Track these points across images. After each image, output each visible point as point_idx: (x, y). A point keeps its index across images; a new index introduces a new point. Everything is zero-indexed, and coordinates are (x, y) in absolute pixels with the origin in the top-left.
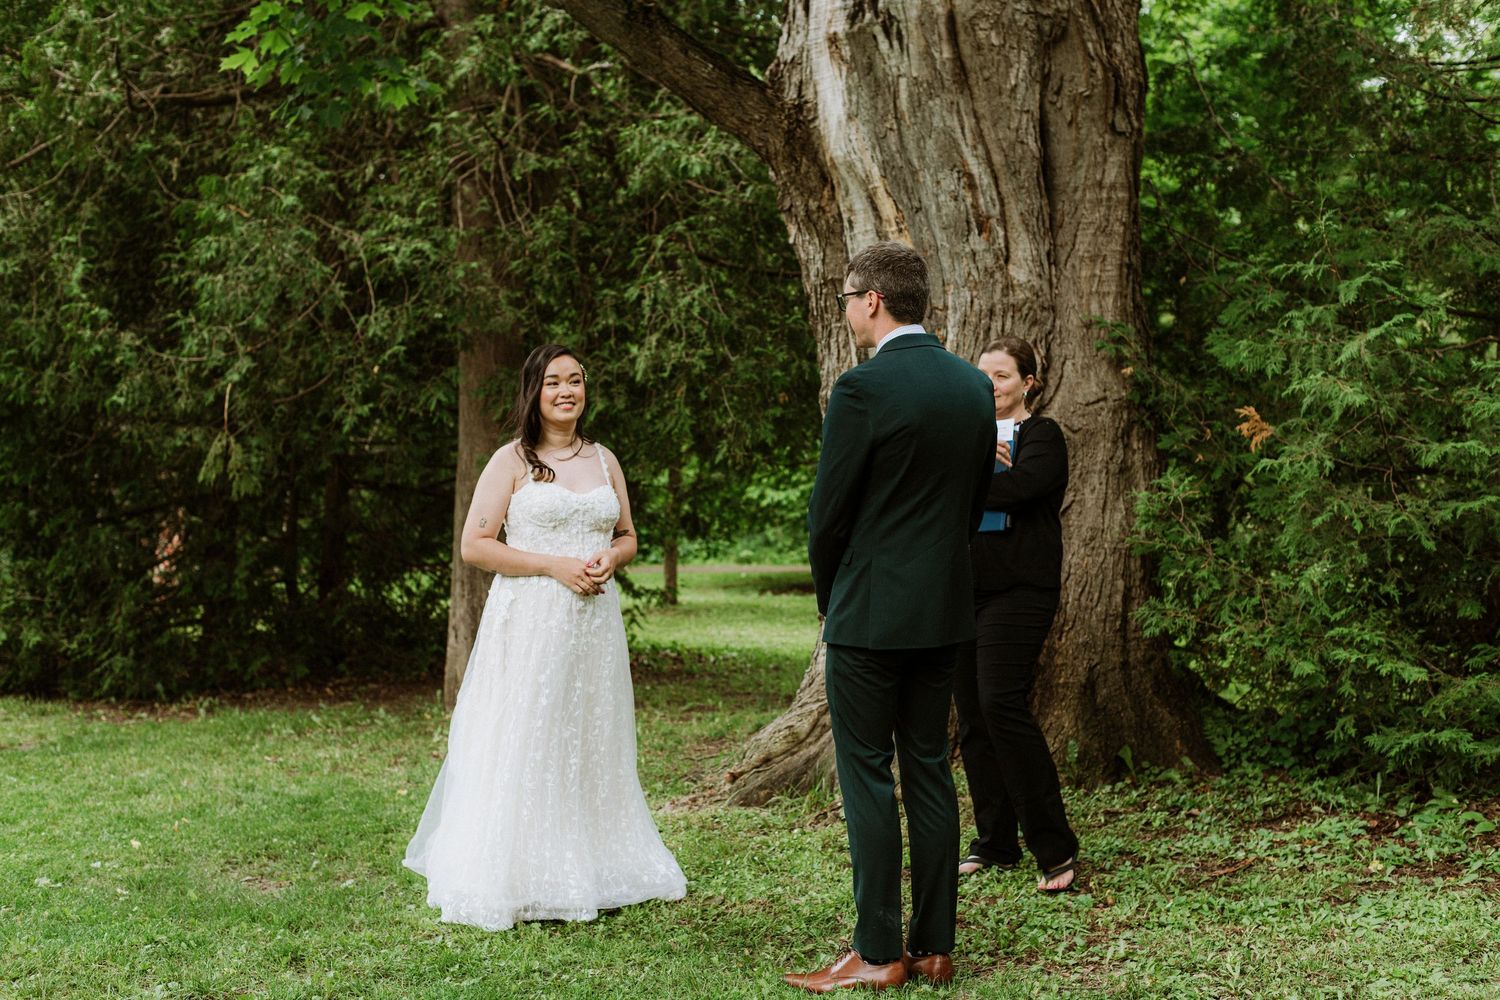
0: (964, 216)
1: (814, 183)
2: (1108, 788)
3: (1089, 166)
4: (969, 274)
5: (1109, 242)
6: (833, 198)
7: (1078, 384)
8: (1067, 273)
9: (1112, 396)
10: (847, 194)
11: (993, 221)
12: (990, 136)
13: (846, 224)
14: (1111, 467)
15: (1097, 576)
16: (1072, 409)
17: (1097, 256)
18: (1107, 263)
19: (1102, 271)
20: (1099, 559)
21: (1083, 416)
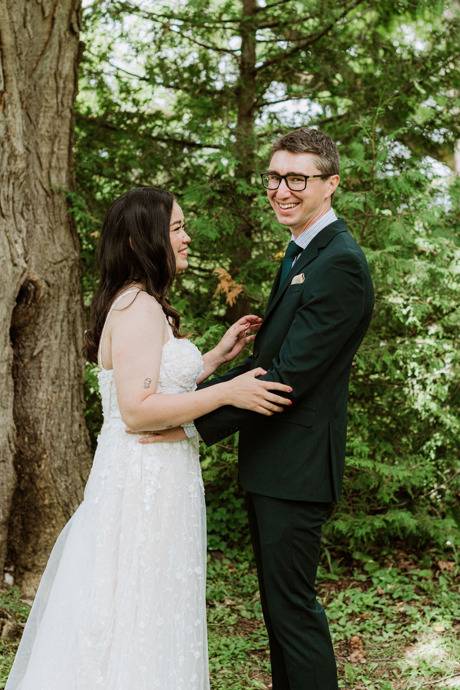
5: (62, 125)
9: (70, 256)
16: (45, 267)
17: (56, 136)
18: (61, 143)
19: (59, 149)
20: (63, 395)
21: (53, 273)
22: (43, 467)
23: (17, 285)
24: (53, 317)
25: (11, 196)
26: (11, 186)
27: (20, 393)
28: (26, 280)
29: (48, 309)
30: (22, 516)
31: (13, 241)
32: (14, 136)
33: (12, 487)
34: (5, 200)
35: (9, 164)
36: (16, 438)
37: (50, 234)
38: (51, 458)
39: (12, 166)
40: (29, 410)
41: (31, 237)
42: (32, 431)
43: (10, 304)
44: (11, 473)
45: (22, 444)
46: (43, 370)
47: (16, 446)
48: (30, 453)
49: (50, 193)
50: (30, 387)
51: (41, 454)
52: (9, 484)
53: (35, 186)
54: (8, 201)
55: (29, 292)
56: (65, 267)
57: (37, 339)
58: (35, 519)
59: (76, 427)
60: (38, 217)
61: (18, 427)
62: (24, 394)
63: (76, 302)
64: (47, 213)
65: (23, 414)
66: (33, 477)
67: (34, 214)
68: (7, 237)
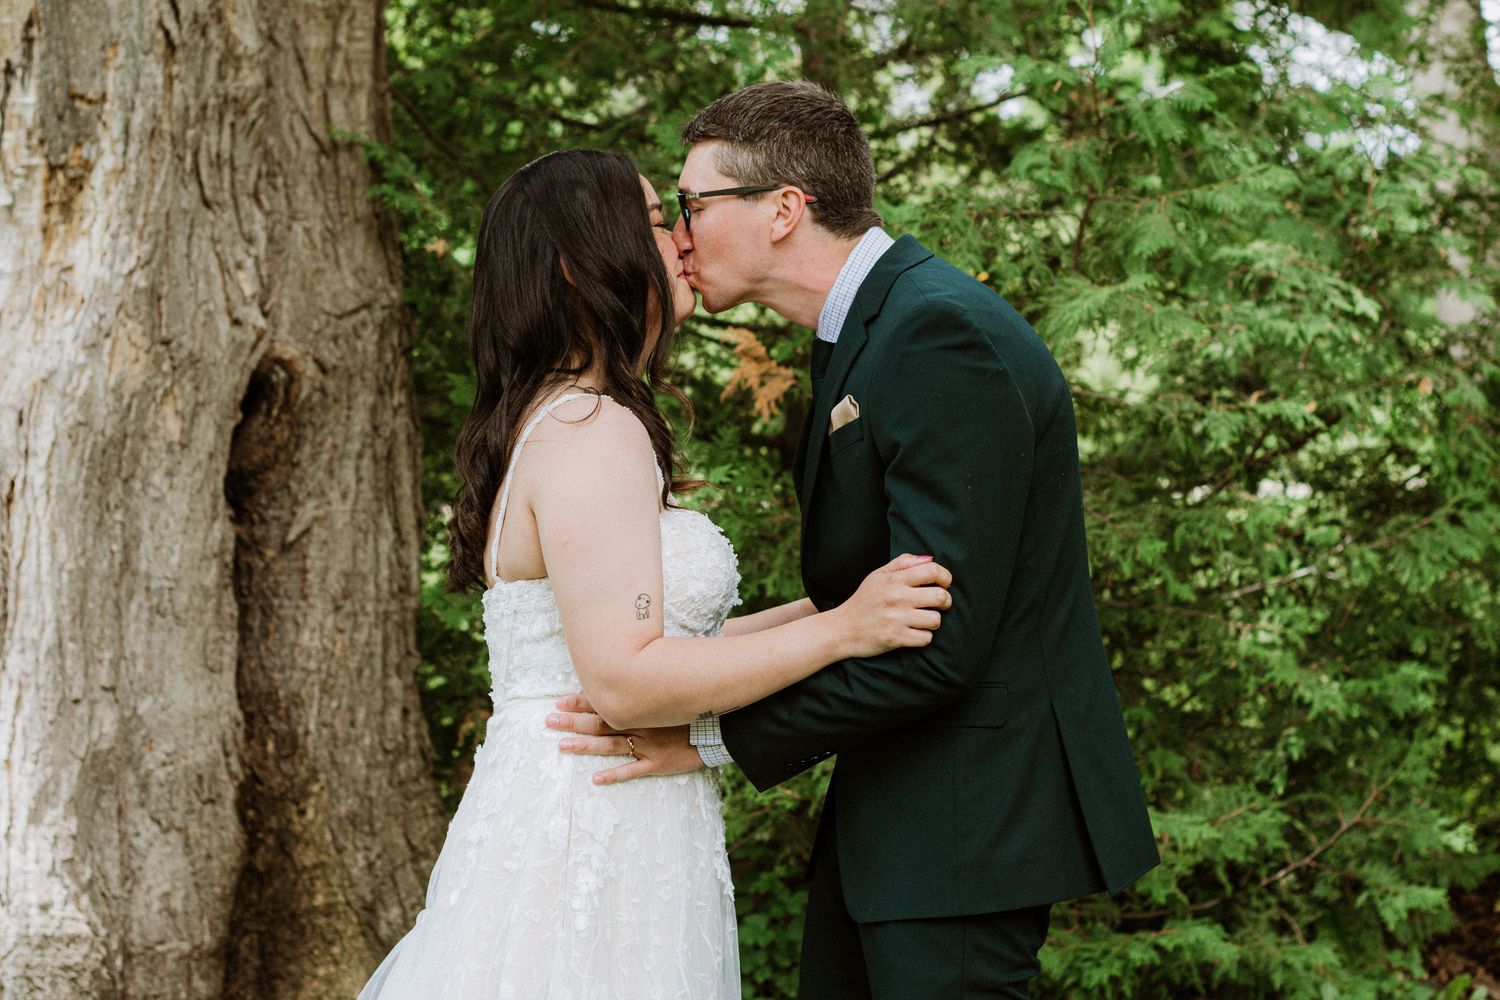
16: (316, 326)
17: (342, 8)
18: (356, 24)
19: (350, 39)
20: (361, 637)
21: (335, 339)
22: (310, 814)
23: (242, 370)
24: (335, 446)
25: (226, 155)
26: (227, 131)
27: (256, 633)
28: (265, 356)
29: (323, 426)
30: (260, 934)
31: (231, 263)
32: (234, 11)
33: (234, 863)
34: (211, 164)
35: (221, 77)
36: (242, 745)
37: (329, 246)
38: (333, 793)
39: (228, 81)
40: (276, 676)
41: (280, 252)
42: (284, 727)
43: (226, 417)
44: (232, 830)
45: (260, 758)
46: (311, 576)
47: (243, 763)
48: (279, 779)
49: (329, 149)
50: (279, 618)
51: (307, 782)
52: (225, 857)
53: (292, 128)
54: (220, 169)
55: (273, 388)
56: (364, 324)
57: (296, 502)
58: (291, 943)
59: (395, 714)
60: (297, 205)
61: (249, 717)
62: (266, 635)
63: (395, 411)
64: (320, 193)
65: (263, 684)
66: (285, 842)
67: (287, 196)
68: (218, 255)
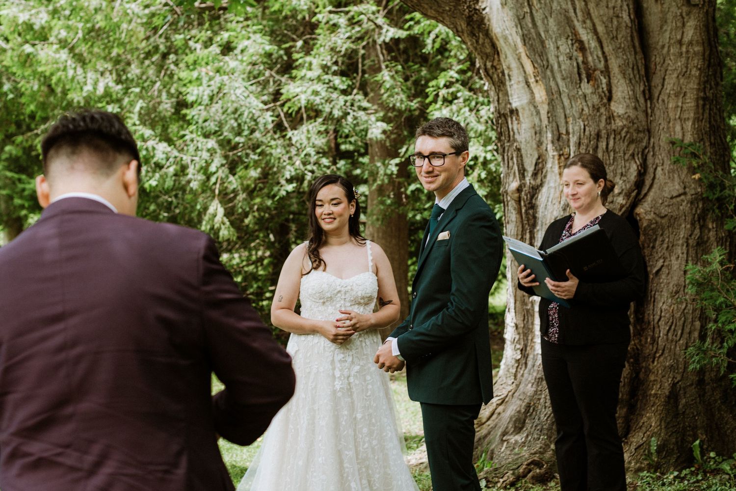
0: (576, 70)
1: (488, 50)
2: (676, 473)
3: (671, 30)
4: (583, 110)
5: (688, 83)
6: (499, 60)
7: (665, 183)
8: (659, 105)
9: (690, 192)
10: (506, 57)
11: (598, 73)
12: (594, 13)
13: (507, 77)
14: (690, 241)
15: (680, 319)
16: (661, 202)
17: (680, 93)
19: (684, 103)
21: (669, 206)
22: (655, 363)
26: (611, 140)
35: (608, 124)
39: (611, 125)
46: (662, 285)
51: (655, 353)
57: (655, 260)
